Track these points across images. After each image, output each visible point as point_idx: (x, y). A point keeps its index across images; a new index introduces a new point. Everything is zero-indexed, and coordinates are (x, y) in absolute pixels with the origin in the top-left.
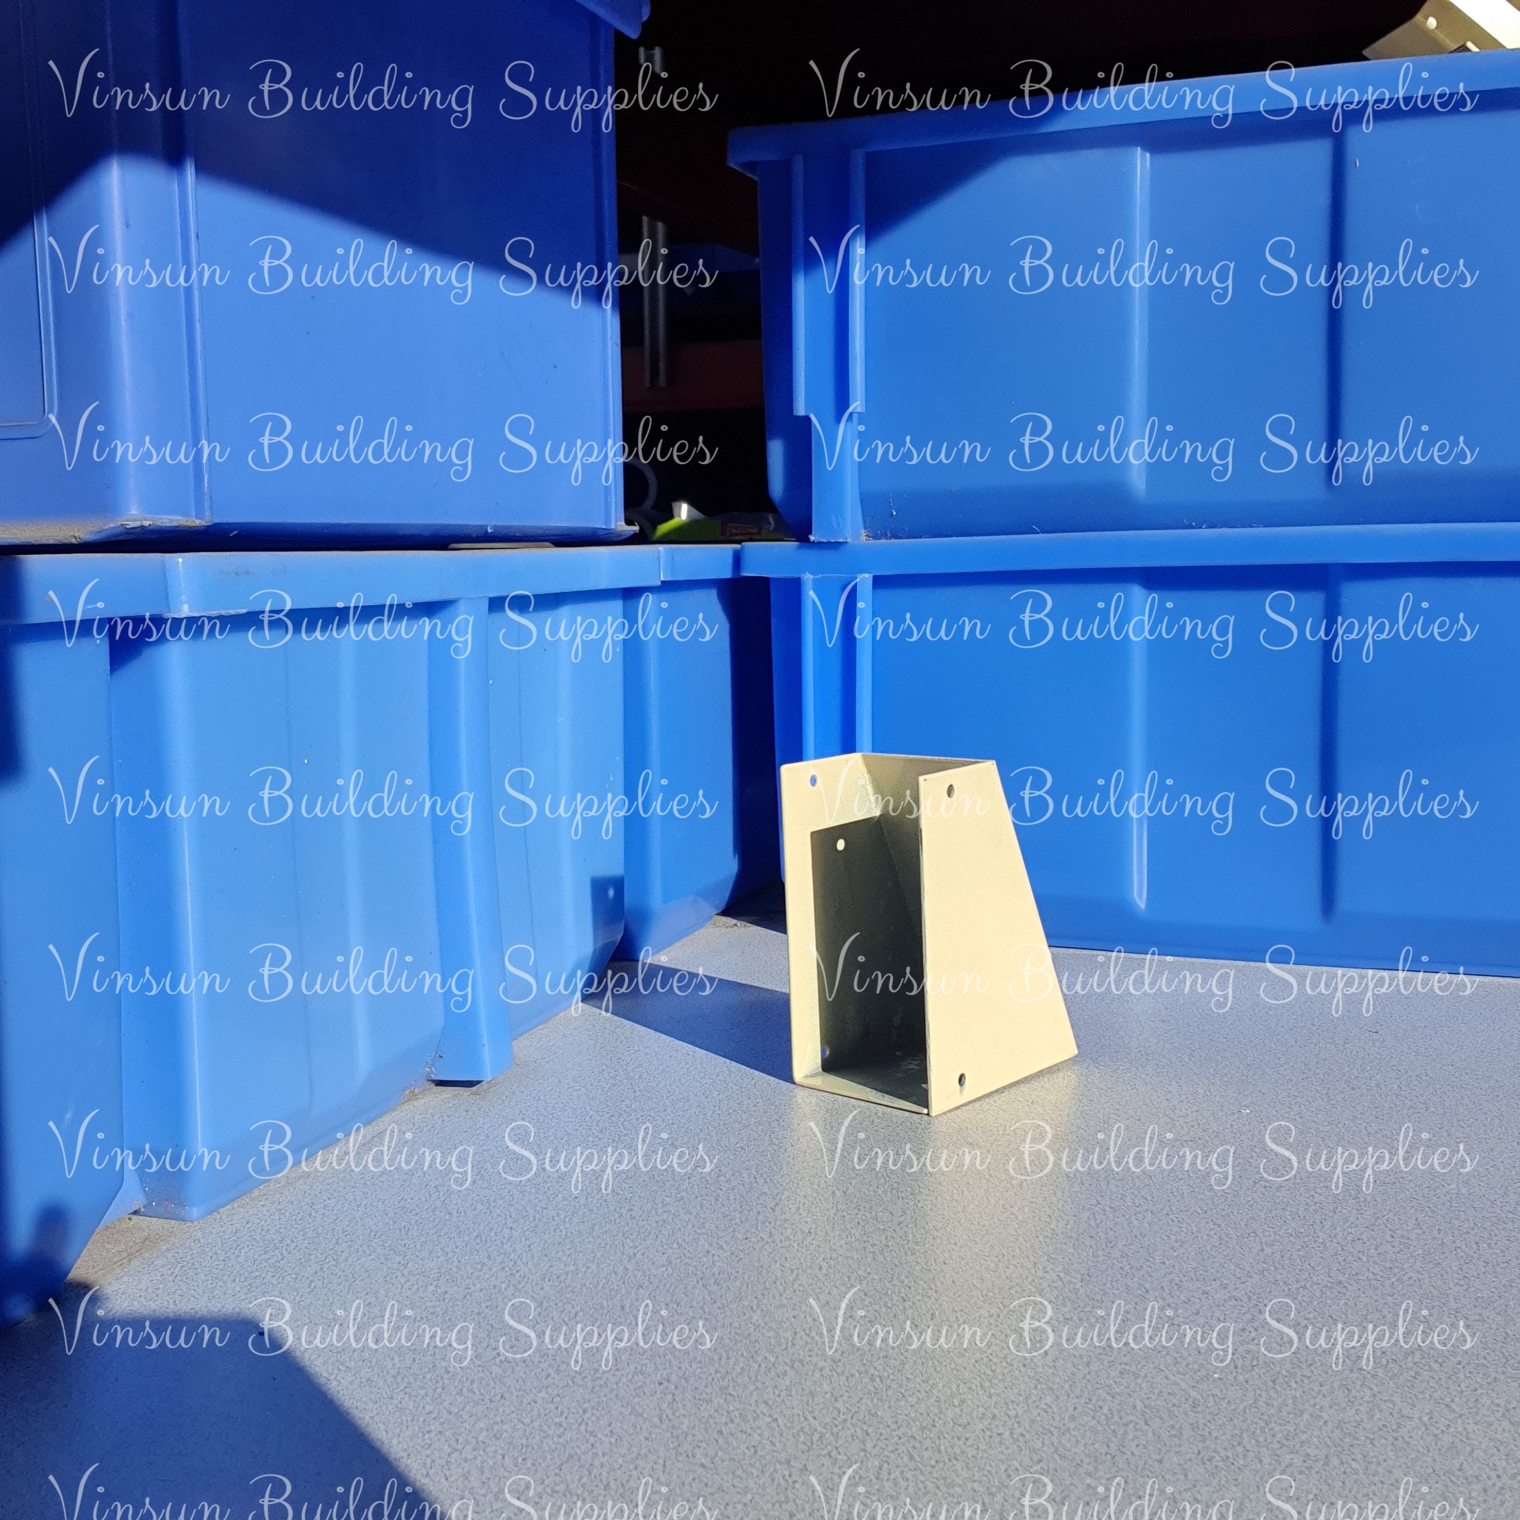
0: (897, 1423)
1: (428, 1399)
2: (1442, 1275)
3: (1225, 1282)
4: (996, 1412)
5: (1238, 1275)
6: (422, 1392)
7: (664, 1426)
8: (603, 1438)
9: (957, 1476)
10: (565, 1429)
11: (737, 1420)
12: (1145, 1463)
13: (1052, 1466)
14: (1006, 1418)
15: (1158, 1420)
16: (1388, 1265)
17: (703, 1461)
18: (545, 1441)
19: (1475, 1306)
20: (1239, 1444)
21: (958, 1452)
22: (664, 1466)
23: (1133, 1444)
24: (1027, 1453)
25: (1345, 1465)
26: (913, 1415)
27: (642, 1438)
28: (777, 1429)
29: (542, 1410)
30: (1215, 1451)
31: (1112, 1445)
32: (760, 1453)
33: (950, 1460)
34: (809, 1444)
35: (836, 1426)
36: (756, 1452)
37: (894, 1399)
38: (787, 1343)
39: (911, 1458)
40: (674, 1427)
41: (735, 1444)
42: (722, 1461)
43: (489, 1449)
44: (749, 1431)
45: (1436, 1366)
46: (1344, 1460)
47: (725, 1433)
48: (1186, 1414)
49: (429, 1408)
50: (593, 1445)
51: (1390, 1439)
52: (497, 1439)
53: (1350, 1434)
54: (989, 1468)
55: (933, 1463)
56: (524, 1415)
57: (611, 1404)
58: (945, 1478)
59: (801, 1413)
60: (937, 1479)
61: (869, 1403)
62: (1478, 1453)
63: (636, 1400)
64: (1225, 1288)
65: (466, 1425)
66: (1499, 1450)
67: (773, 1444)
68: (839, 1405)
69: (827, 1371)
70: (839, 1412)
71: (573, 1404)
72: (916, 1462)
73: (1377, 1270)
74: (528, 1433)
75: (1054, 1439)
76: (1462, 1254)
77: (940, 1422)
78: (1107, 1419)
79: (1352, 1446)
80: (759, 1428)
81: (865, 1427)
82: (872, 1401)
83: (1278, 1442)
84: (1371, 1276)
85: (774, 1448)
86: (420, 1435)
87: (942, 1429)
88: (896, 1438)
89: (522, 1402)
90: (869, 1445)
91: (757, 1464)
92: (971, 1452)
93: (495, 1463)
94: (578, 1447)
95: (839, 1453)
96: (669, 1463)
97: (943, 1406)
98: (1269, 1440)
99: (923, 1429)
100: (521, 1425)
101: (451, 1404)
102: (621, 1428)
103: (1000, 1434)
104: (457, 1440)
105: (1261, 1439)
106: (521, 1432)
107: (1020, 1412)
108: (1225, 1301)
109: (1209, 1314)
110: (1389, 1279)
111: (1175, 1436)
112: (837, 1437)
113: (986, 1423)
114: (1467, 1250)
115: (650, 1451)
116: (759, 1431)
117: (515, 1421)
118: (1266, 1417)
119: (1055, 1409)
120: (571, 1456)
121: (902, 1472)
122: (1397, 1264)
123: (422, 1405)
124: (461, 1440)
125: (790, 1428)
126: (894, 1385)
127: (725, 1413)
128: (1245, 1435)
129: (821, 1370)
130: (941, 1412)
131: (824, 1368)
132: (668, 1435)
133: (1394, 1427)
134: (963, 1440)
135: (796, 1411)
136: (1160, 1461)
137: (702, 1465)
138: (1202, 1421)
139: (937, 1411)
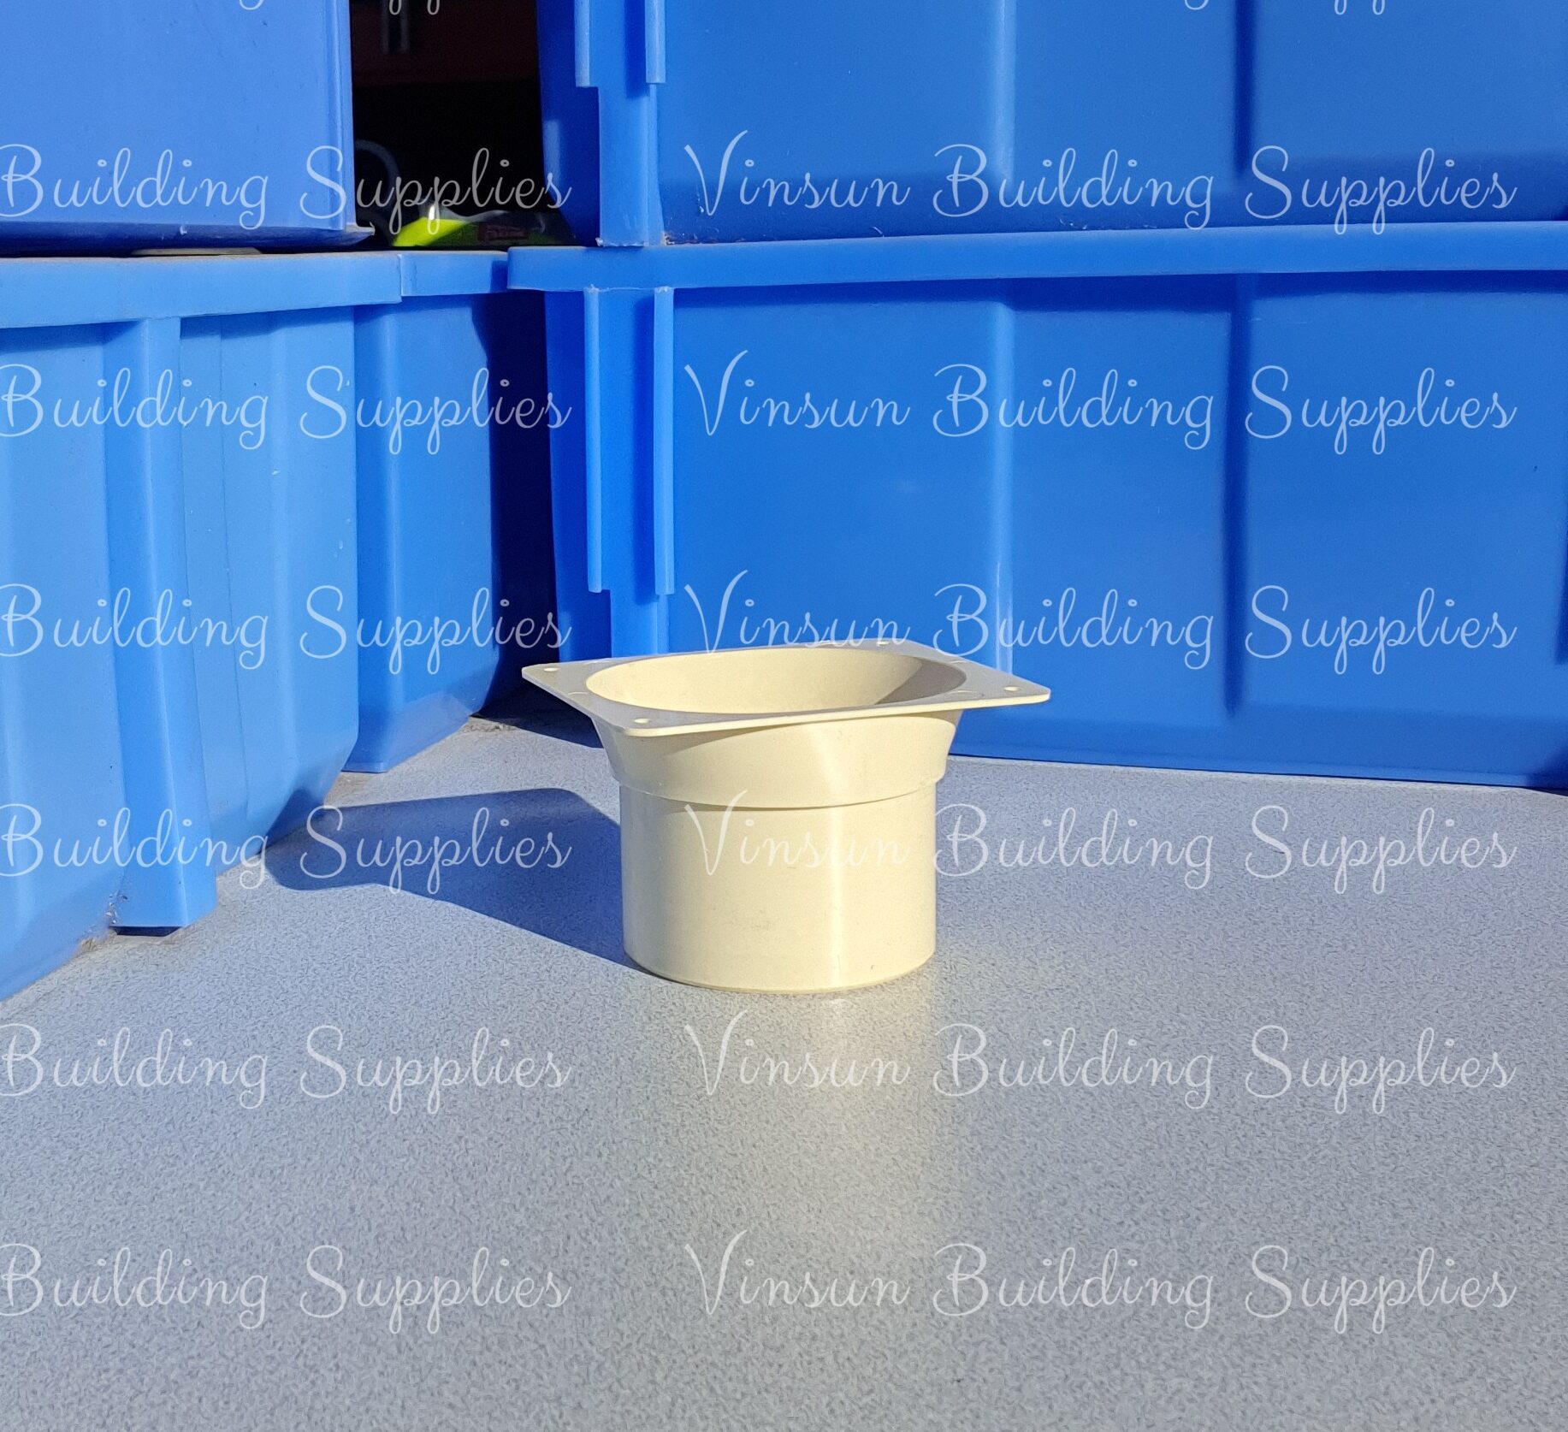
0: (694, 1347)
1: (106, 1329)
2: (1363, 1153)
3: (1099, 1164)
4: (817, 1331)
5: (1115, 1156)
6: (99, 1320)
7: (403, 1358)
8: (326, 1374)
9: (769, 1413)
10: (279, 1364)
11: (495, 1348)
12: (1000, 1392)
13: (886, 1397)
14: (830, 1339)
15: (1016, 1338)
16: (1298, 1140)
17: (452, 1399)
18: (253, 1379)
19: (1405, 1191)
20: (1117, 1366)
21: (769, 1380)
22: (403, 1407)
23: (986, 1369)
24: (855, 1381)
25: (1246, 1390)
26: (713, 1337)
27: (375, 1372)
28: (544, 1356)
29: (248, 1339)
30: (1086, 1375)
31: (958, 1370)
32: (523, 1388)
33: (759, 1393)
34: (585, 1376)
35: (618, 1352)
36: (518, 1388)
37: (690, 1317)
38: (557, 1250)
39: (712, 1390)
40: (415, 1357)
41: (491, 1377)
42: (477, 1399)
43: (182, 1391)
44: (509, 1361)
45: (1356, 1266)
46: (1244, 1383)
47: (479, 1364)
48: (1050, 1329)
49: (106, 1340)
50: (313, 1383)
51: (1301, 1358)
52: (192, 1377)
53: (1251, 1352)
54: (807, 1401)
55: (738, 1396)
56: (227, 1347)
57: (337, 1330)
58: (753, 1416)
59: (573, 1336)
60: (744, 1417)
61: (659, 1321)
62: (1409, 1373)
63: (369, 1325)
64: (1099, 1172)
65: (154, 1361)
66: (1433, 1368)
67: (541, 1378)
68: (620, 1326)
69: (607, 1285)
70: (622, 1334)
71: (290, 1331)
72: (717, 1394)
73: (1284, 1147)
74: (231, 1370)
75: (889, 1364)
76: (1388, 1127)
77: (748, 1345)
78: (954, 1339)
79: (1254, 1365)
80: (522, 1357)
81: (654, 1354)
82: (664, 1321)
83: (1164, 1363)
84: (1278, 1155)
85: (542, 1383)
86: (95, 1374)
87: (750, 1354)
88: (692, 1368)
89: (224, 1330)
90: (659, 1376)
91: (520, 1403)
92: (785, 1382)
93: (189, 1409)
94: (295, 1385)
95: (622, 1386)
96: (409, 1403)
97: (751, 1325)
98: (1152, 1360)
99: (726, 1353)
100: (222, 1360)
101: (133, 1334)
102: (348, 1361)
103: (821, 1359)
104: (142, 1380)
105: (1143, 1359)
106: (223, 1368)
107: (846, 1331)
108: (1099, 1188)
109: (1079, 1205)
110: (1299, 1157)
111: (1037, 1357)
112: (619, 1366)
113: (804, 1345)
114: (1394, 1122)
115: (385, 1389)
116: (522, 1361)
117: (217, 1354)
118: (1148, 1332)
119: (890, 1325)
120: (286, 1398)
121: (700, 1409)
122: (1308, 1140)
123: (97, 1336)
124: (146, 1380)
125: (560, 1357)
126: (690, 1300)
127: (479, 1340)
128: (1123, 1356)
129: (600, 1282)
130: (748, 1332)
131: (603, 1280)
132: (408, 1368)
133: (1306, 1341)
134: (776, 1366)
135: (568, 1334)
136: (1019, 1390)
137: (451, 1406)
138: (1072, 1338)
139: (743, 1331)
